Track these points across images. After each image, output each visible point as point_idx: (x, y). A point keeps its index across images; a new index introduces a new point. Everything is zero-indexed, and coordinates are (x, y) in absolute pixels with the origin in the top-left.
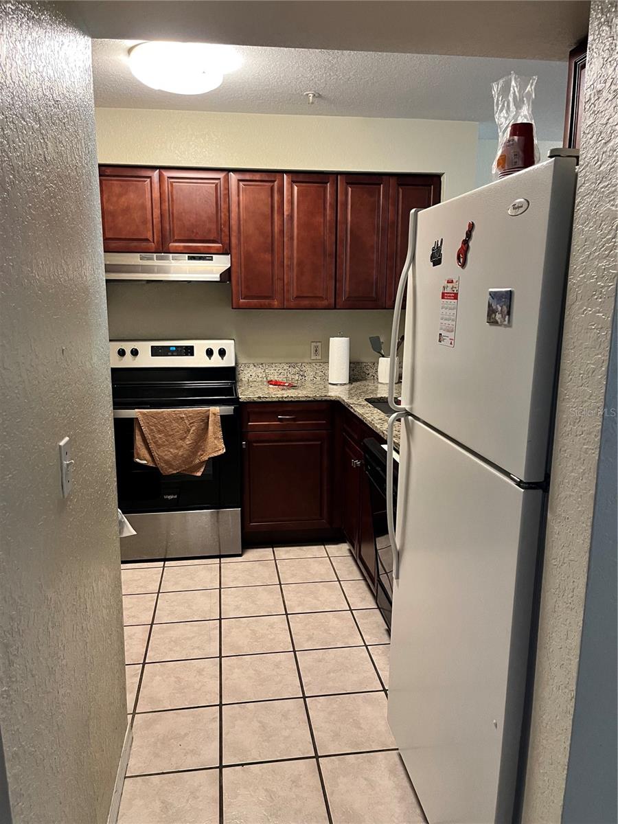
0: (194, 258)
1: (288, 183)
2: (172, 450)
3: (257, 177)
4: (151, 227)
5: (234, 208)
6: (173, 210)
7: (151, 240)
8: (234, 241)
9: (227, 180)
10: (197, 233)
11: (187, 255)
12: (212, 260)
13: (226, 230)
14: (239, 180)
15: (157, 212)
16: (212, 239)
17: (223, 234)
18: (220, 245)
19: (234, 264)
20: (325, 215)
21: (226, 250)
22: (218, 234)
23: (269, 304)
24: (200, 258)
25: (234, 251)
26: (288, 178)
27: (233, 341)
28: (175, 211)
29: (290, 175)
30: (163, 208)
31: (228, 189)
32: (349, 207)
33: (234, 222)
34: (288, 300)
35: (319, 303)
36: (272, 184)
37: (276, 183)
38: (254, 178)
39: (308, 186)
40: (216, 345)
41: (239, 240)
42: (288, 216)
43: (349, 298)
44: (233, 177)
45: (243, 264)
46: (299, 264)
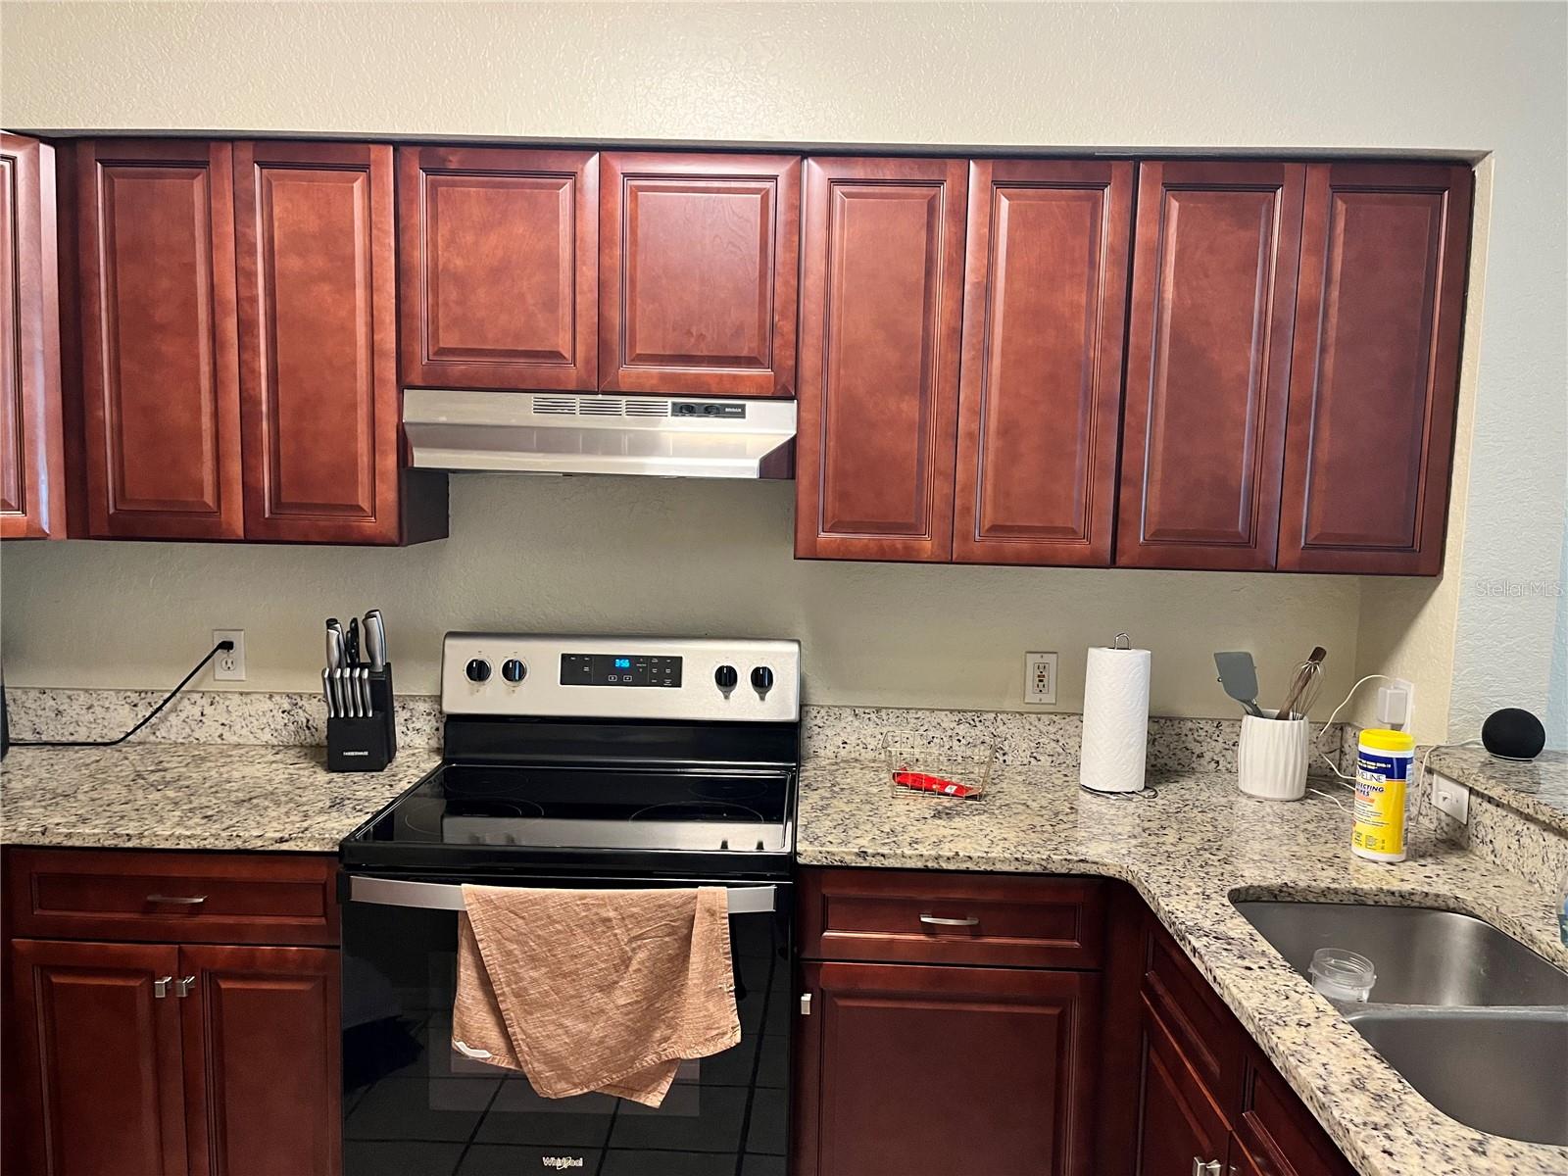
0: (690, 410)
1: (981, 189)
2: (568, 1022)
3: (888, 170)
4: (568, 319)
5: (814, 262)
6: (634, 267)
7: (568, 355)
8: (810, 359)
9: (796, 181)
10: (701, 337)
11: (670, 401)
12: (742, 415)
13: (787, 327)
14: (833, 182)
15: (588, 274)
16: (745, 353)
17: (777, 342)
18: (768, 372)
19: (808, 429)
20: (1092, 285)
21: (785, 388)
22: (763, 339)
23: (907, 548)
24: (708, 411)
25: (808, 391)
26: (982, 173)
27: (795, 647)
28: (639, 275)
29: (990, 164)
30: (606, 261)
31: (796, 207)
32: (1171, 257)
33: (811, 307)
34: (966, 537)
35: (1061, 546)
36: (930, 191)
37: (944, 190)
38: (880, 176)
39: (1041, 198)
40: (744, 656)
41: (825, 360)
42: (977, 285)
43: (1157, 537)
44: (816, 173)
45: (832, 428)
46: (1007, 430)
